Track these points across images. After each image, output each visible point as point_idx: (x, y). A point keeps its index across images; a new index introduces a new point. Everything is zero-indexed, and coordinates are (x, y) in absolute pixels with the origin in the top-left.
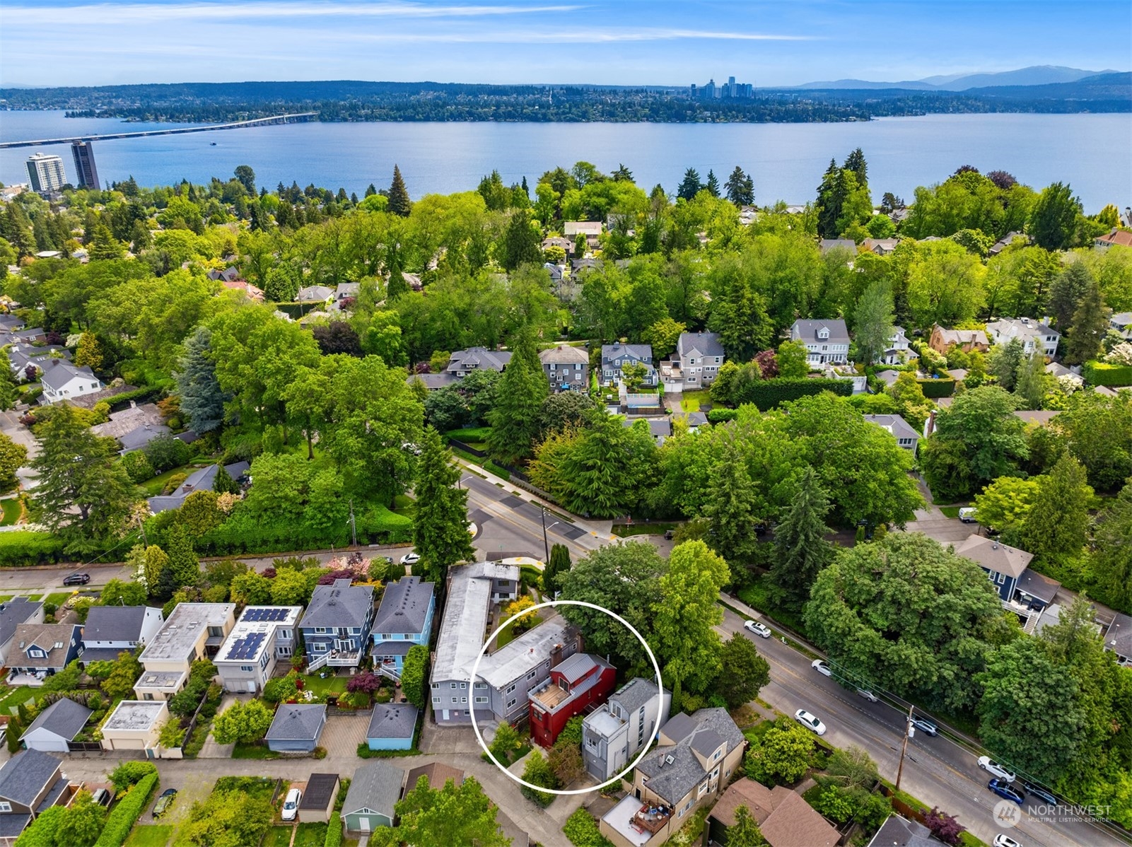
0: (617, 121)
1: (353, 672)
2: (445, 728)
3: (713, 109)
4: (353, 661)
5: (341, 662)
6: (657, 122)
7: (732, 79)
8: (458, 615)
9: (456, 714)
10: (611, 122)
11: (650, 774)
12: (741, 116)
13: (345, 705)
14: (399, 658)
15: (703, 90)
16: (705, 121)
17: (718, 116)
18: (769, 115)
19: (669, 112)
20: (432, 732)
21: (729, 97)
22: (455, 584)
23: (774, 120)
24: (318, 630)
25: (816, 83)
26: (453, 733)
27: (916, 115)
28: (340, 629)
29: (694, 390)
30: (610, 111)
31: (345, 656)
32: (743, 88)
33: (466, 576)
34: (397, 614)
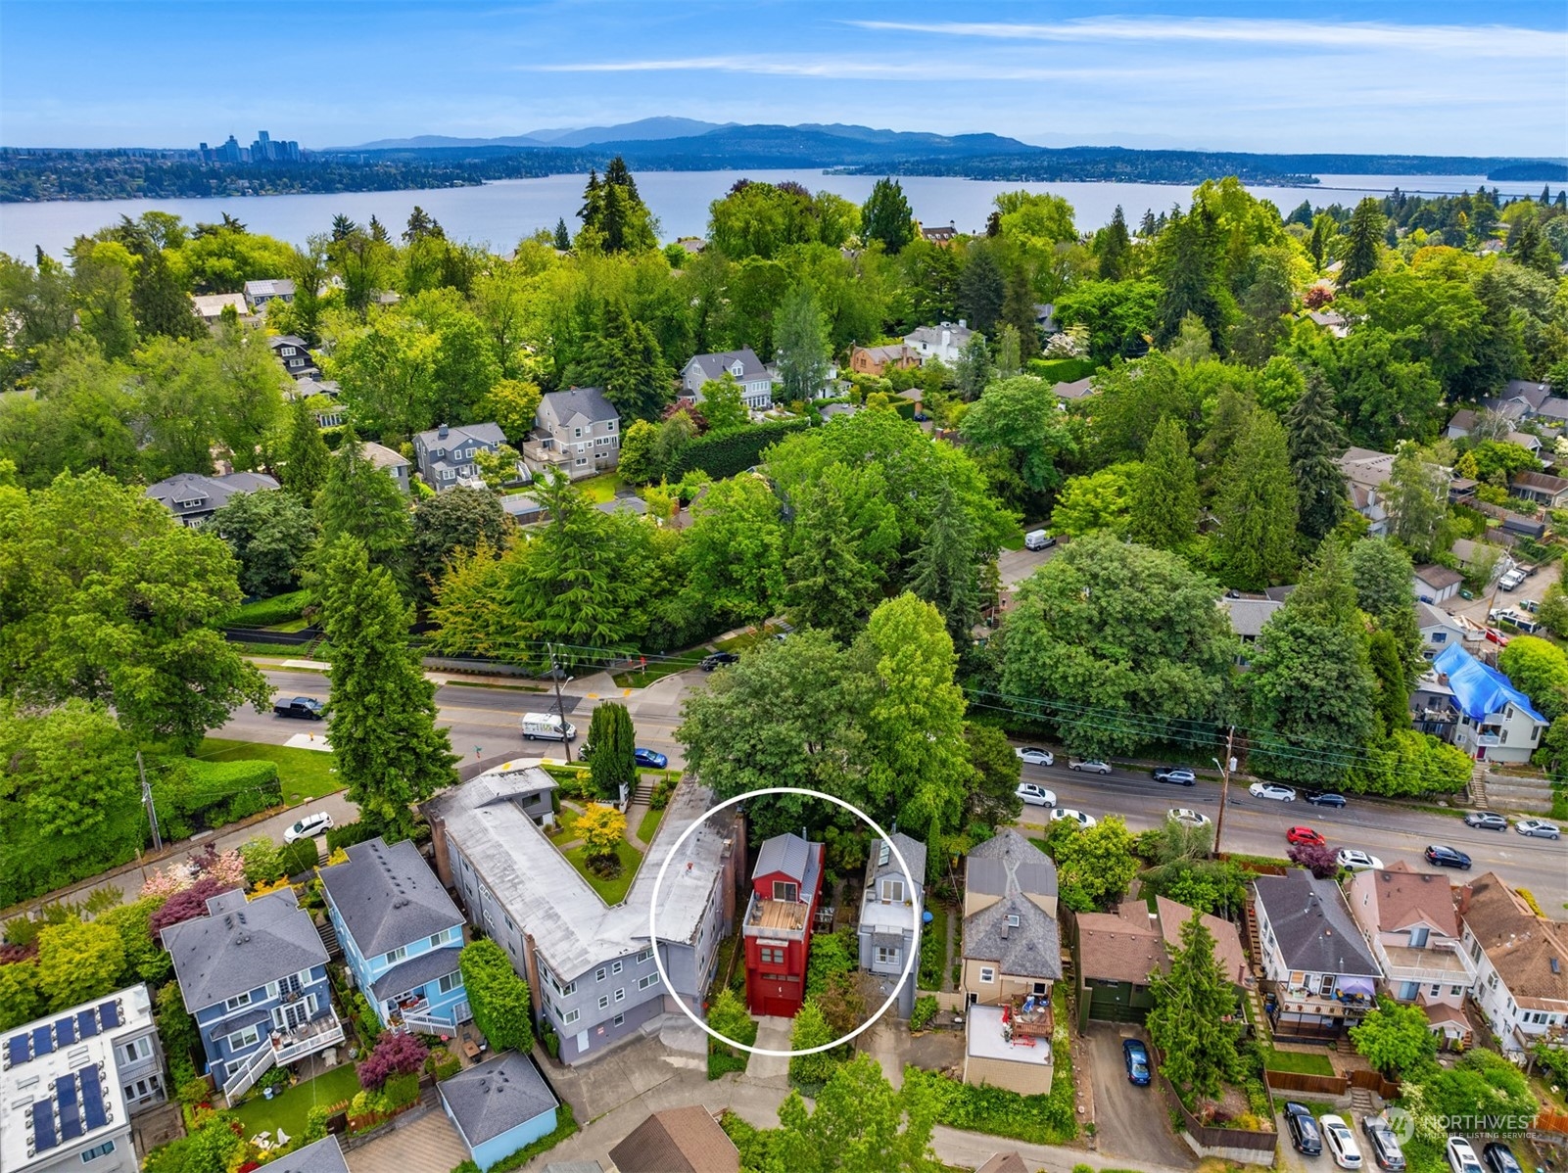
0: (91, 199)
1: (331, 1059)
2: (589, 1065)
3: (250, 176)
4: (329, 1034)
5: (306, 1048)
6: (162, 197)
7: (264, 134)
8: (509, 867)
9: (601, 1031)
10: (81, 200)
11: (996, 955)
12: (297, 185)
13: (371, 1118)
14: (433, 988)
15: (221, 152)
16: (244, 194)
17: (262, 187)
18: (340, 182)
19: (180, 182)
20: (571, 1083)
21: (265, 160)
22: (455, 826)
23: (348, 188)
24: (232, 1003)
25: (384, 141)
26: (609, 1065)
27: (537, 176)
28: (283, 984)
29: (589, 477)
30: (73, 184)
31: (304, 1035)
32: (282, 147)
33: (464, 809)
34: (397, 908)
